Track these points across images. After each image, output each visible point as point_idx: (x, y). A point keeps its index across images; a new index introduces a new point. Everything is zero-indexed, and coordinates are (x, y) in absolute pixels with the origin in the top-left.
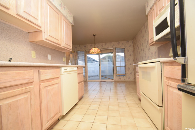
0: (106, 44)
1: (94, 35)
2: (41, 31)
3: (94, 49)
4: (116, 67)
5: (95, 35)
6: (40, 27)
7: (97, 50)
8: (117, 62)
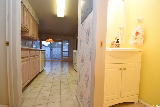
0: (57, 36)
1: (49, 30)
2: (29, 32)
3: (49, 39)
4: (63, 52)
5: (51, 30)
6: (29, 30)
7: (52, 40)
8: (64, 49)
